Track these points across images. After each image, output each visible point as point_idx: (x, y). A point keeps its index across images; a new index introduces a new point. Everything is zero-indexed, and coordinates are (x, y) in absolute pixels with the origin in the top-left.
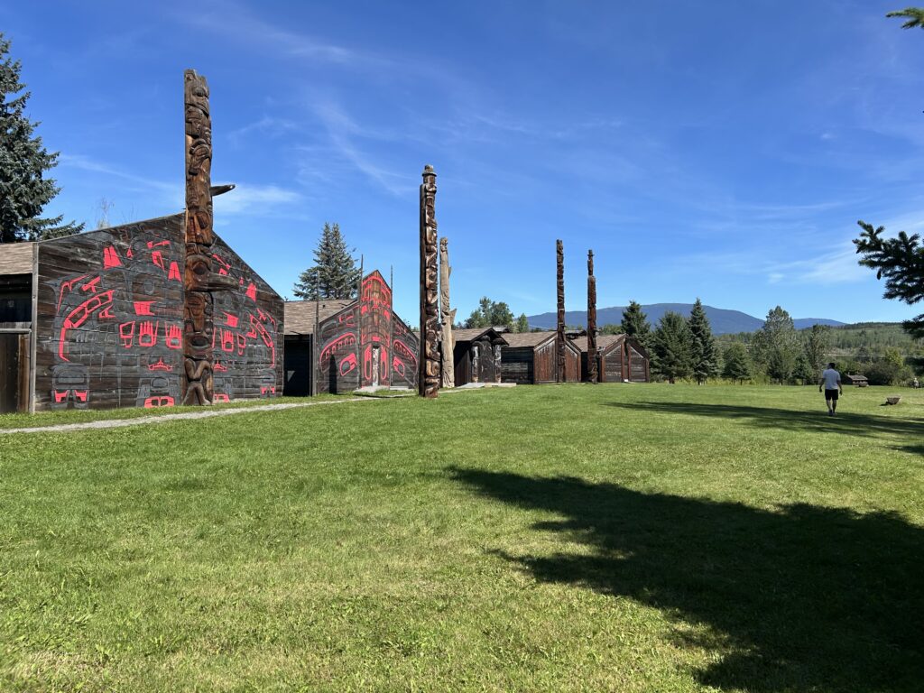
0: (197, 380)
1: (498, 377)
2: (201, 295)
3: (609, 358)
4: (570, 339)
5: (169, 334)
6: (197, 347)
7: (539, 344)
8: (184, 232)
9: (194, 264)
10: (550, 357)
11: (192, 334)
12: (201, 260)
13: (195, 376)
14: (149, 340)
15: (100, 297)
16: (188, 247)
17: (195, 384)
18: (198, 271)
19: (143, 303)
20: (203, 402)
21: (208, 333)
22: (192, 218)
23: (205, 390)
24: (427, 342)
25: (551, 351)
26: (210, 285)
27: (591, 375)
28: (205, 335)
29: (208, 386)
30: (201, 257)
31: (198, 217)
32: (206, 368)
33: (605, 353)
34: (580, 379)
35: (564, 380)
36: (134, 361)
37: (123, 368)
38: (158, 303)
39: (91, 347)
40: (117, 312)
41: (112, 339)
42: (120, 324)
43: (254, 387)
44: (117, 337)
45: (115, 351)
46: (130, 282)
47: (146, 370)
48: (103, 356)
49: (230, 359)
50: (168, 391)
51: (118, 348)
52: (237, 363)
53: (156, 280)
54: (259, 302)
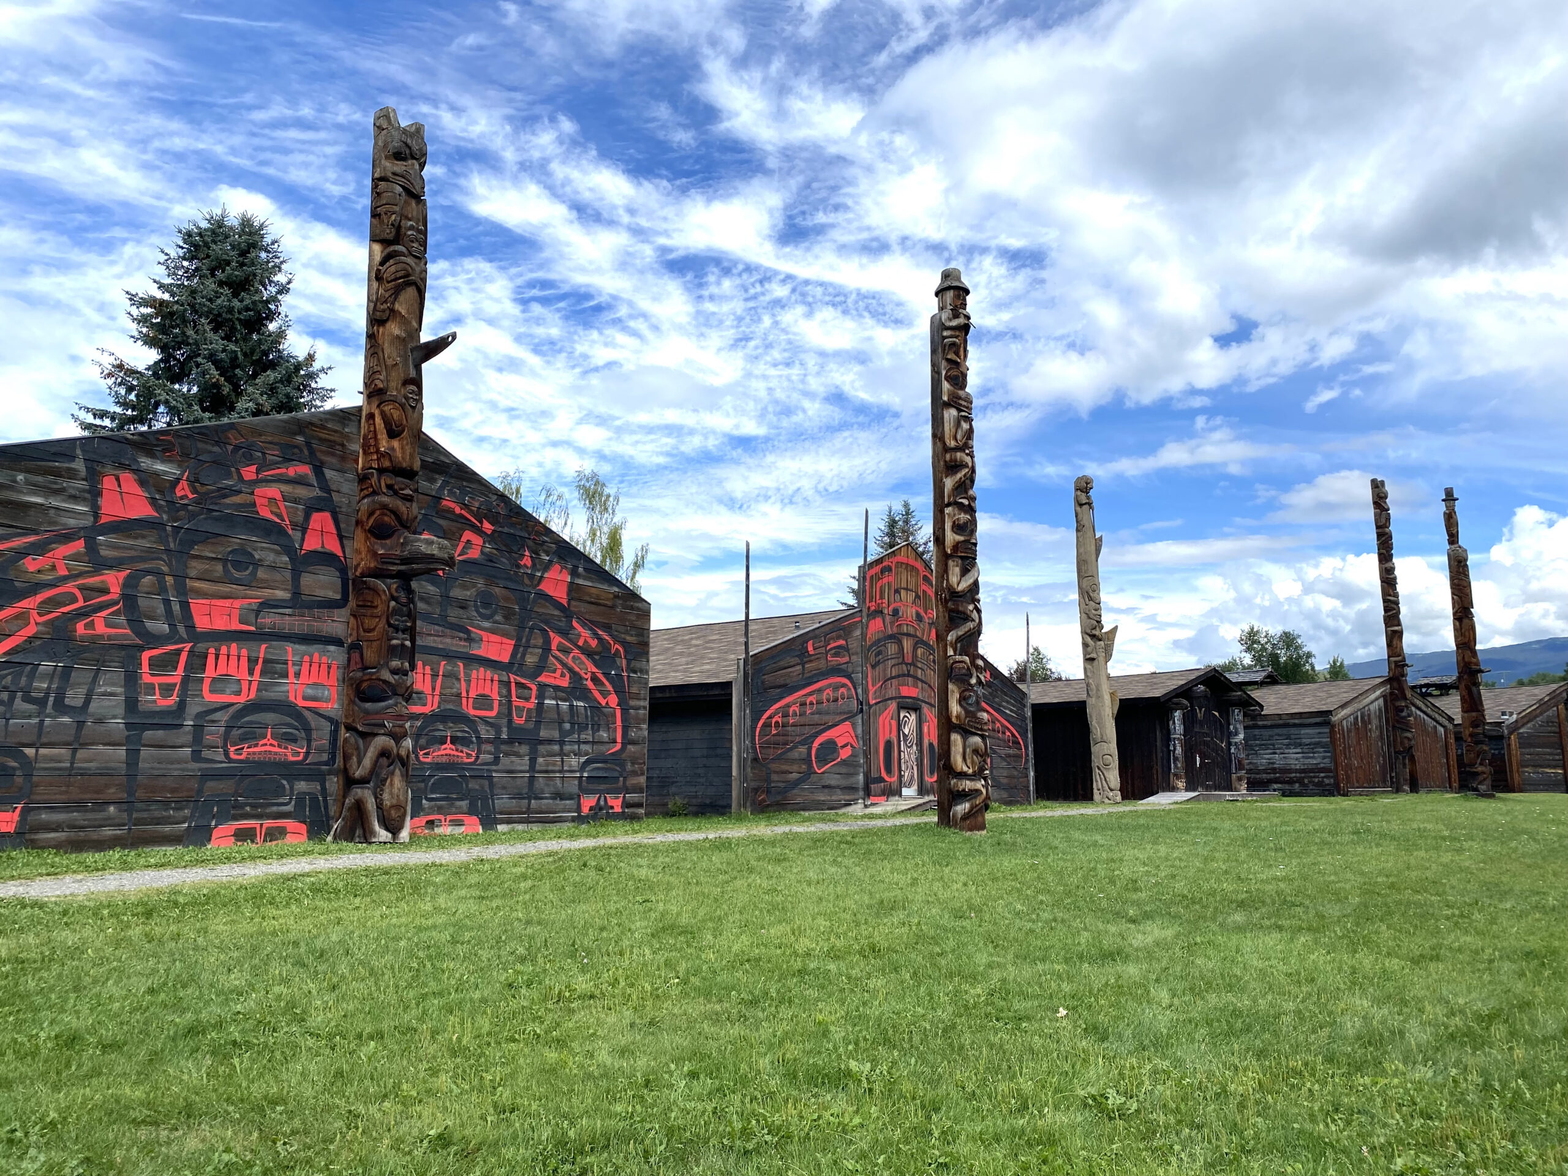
0: (363, 781)
1: (1240, 779)
2: (381, 585)
3: (1530, 735)
4: (1424, 696)
5: (297, 675)
6: (368, 705)
7: (1343, 706)
8: (356, 447)
9: (371, 514)
10: (1375, 734)
11: (359, 674)
12: (384, 507)
13: (358, 774)
14: (235, 688)
15: (82, 588)
16: (363, 479)
17: (358, 792)
18: (380, 532)
19: (215, 602)
20: (373, 833)
21: (394, 672)
22: (371, 416)
23: (380, 806)
24: (951, 686)
25: (1375, 722)
26: (405, 561)
27: (1477, 774)
28: (386, 675)
29: (386, 796)
30: (385, 499)
31: (383, 415)
32: (384, 753)
33: (1515, 727)
34: (1455, 785)
35: (1414, 789)
36: (185, 735)
37: (145, 752)
38: (268, 605)
39: (42, 703)
40: (135, 623)
41: (113, 685)
42: (141, 649)
43: (559, 796)
44: (131, 679)
45: (121, 711)
46: (183, 553)
47: (222, 758)
48: (81, 724)
49: (485, 732)
50: (289, 808)
51: (131, 704)
52: (510, 741)
53: (265, 552)
54: (577, 606)
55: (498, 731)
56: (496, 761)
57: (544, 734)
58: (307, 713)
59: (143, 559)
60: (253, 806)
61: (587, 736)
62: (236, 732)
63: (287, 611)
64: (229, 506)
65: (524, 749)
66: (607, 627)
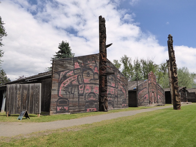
0: (103, 103)
2: (104, 77)
5: (94, 89)
6: (103, 93)
12: (103, 67)
14: (88, 90)
15: (73, 77)
16: (100, 63)
18: (103, 70)
20: (105, 110)
22: (101, 55)
26: (106, 73)
28: (105, 89)
29: (106, 105)
32: (105, 99)
36: (84, 97)
37: (80, 99)
38: (91, 79)
39: (70, 92)
40: (78, 82)
41: (76, 90)
42: (79, 85)
43: (120, 104)
44: (78, 89)
45: (77, 94)
46: (83, 73)
47: (87, 100)
48: (74, 95)
49: (113, 96)
50: (94, 106)
51: (78, 93)
52: (115, 97)
53: (91, 73)
54: (121, 79)
55: (114, 96)
56: (114, 100)
57: (118, 96)
58: (95, 94)
59: (79, 73)
60: (91, 106)
61: (122, 96)
62: (89, 96)
63: (93, 80)
64: (87, 66)
65: (117, 98)
66: (124, 82)
